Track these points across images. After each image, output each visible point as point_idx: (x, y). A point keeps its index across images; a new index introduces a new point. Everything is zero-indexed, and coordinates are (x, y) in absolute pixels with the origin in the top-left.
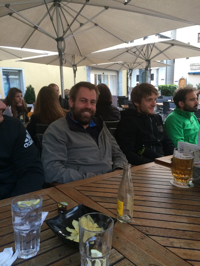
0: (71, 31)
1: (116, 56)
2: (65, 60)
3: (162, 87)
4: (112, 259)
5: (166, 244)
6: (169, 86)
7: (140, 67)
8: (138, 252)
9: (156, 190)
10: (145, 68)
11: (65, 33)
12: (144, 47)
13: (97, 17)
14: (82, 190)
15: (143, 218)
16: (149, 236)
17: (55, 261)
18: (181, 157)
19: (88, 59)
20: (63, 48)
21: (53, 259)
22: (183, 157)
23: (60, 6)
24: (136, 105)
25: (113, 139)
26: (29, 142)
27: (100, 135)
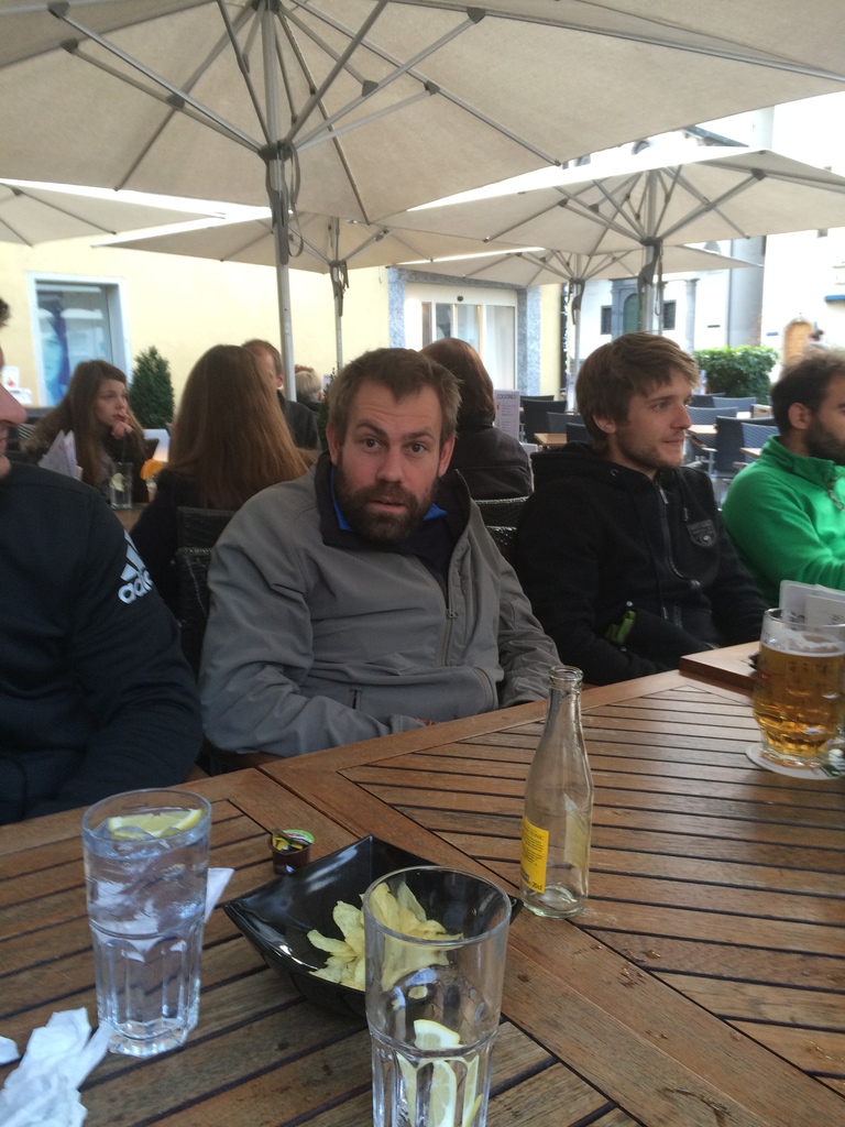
0: (325, 117)
1: (516, 222)
2: (297, 240)
3: (713, 359)
4: (501, 1066)
5: (733, 1008)
6: (739, 354)
7: (617, 271)
8: (611, 1040)
9: (684, 786)
10: (637, 274)
11: (298, 122)
12: (634, 185)
13: (434, 55)
14: (371, 781)
15: (631, 898)
16: (656, 974)
17: (262, 1066)
18: (793, 644)
19: (398, 239)
20: (289, 187)
21: (256, 1060)
22: (802, 647)
23: (278, 10)
24: (602, 429)
25: (508, 573)
26: (138, 581)
27: (457, 555)
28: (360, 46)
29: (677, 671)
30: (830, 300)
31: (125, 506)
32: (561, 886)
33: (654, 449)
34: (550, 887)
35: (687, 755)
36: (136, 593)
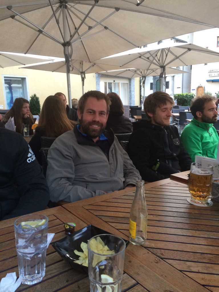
0: (79, 35)
1: (128, 62)
2: (72, 66)
3: (178, 96)
4: (124, 285)
5: (183, 268)
6: (185, 95)
7: (154, 74)
8: (152, 278)
9: (171, 209)
10: (159, 75)
11: (72, 37)
12: (158, 52)
13: (107, 19)
14: (90, 209)
15: (158, 239)
16: (164, 259)
17: (62, 287)
18: (198, 172)
19: (98, 66)
20: (70, 53)
21: (60, 285)
22: (201, 173)
23: (66, 8)
24: (149, 116)
25: (125, 154)
26: (32, 157)
27: (111, 149)
28: (88, 17)
29: (170, 178)
30: (208, 81)
31: (27, 136)
32: (140, 237)
33: (162, 121)
34: (137, 237)
35: (172, 201)
36: (31, 160)
